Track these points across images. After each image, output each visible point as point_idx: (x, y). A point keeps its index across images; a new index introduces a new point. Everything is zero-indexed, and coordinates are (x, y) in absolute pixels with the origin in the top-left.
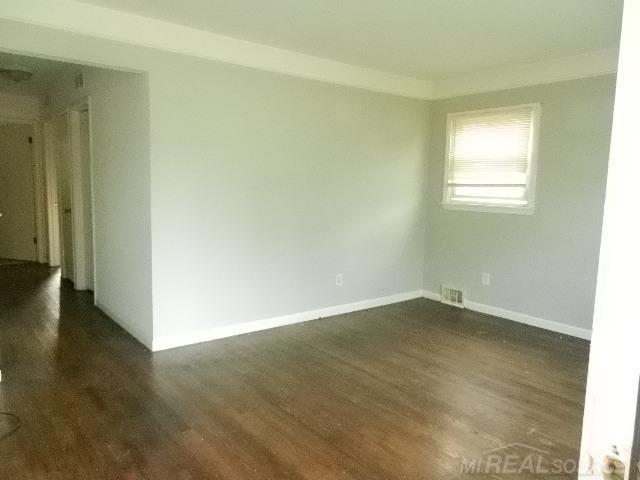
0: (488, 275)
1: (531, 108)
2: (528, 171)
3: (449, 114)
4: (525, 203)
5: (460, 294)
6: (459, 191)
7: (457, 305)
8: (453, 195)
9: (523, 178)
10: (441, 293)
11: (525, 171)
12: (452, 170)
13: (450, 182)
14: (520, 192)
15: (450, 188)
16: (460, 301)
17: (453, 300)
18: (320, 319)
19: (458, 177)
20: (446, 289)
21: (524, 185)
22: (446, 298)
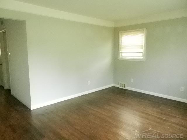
0: (132, 79)
1: (144, 30)
2: (143, 48)
3: (119, 32)
4: (143, 58)
5: (125, 85)
6: (123, 54)
7: (124, 88)
8: (122, 56)
9: (142, 50)
10: (119, 85)
11: (142, 49)
12: (121, 48)
13: (120, 52)
14: (141, 55)
15: (120, 54)
16: (125, 87)
17: (122, 87)
18: (84, 95)
19: (123, 50)
20: (120, 84)
21: (142, 53)
22: (120, 86)
